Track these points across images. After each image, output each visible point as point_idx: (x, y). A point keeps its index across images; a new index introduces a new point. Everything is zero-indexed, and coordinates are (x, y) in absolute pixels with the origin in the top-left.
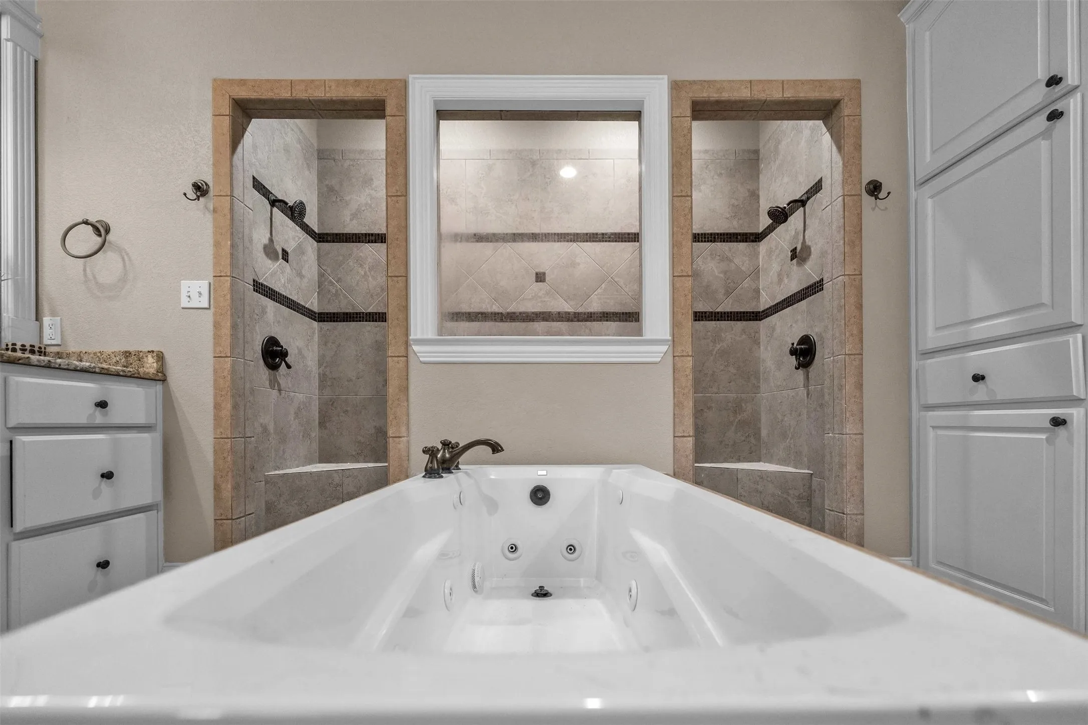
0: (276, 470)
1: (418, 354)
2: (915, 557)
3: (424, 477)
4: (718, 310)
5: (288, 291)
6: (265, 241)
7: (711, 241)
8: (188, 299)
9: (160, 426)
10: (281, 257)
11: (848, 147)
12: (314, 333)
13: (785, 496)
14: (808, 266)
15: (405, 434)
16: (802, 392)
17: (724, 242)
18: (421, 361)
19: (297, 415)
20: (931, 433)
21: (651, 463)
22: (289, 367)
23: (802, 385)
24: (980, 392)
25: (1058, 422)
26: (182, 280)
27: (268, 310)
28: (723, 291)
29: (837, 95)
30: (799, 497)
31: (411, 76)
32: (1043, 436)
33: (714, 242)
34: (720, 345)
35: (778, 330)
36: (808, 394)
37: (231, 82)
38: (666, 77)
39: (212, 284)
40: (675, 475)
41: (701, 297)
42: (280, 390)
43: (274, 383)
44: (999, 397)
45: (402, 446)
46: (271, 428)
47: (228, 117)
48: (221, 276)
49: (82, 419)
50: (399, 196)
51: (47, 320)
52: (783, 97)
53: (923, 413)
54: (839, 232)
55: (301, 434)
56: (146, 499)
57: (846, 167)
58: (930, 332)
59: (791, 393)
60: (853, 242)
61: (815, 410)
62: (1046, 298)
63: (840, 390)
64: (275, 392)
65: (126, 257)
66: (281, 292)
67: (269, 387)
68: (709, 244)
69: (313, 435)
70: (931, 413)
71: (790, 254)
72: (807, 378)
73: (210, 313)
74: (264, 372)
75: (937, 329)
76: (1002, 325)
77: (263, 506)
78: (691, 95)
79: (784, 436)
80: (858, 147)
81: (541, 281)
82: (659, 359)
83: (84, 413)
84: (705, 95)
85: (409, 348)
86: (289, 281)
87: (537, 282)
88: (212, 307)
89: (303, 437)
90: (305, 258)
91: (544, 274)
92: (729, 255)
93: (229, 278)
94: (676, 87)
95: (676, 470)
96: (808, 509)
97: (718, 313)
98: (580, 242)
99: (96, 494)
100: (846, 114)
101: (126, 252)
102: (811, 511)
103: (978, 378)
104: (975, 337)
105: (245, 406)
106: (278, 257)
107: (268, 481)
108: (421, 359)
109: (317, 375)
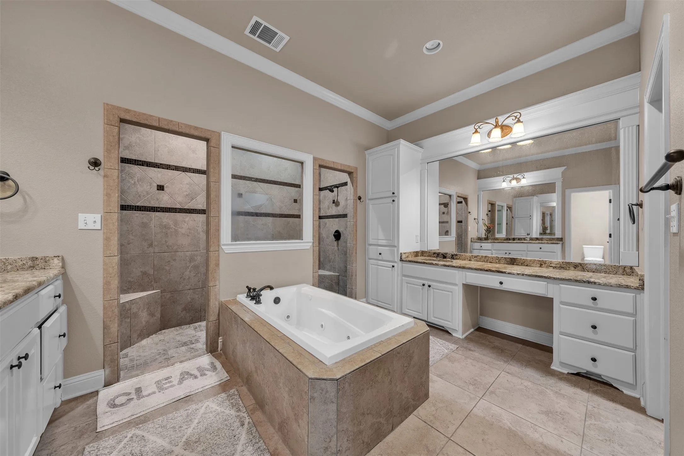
1: (224, 250)
2: (366, 298)
8: (85, 224)
11: (355, 186)
13: (331, 283)
14: (339, 208)
15: (218, 284)
16: (336, 248)
18: (225, 253)
20: (371, 266)
21: (307, 283)
23: (336, 246)
24: (380, 257)
25: (393, 266)
26: (79, 213)
29: (352, 171)
30: (336, 283)
31: (222, 132)
32: (391, 269)
35: (328, 225)
36: (338, 249)
37: (119, 108)
38: (312, 155)
39: (102, 216)
40: (313, 285)
44: (384, 259)
45: (216, 290)
47: (117, 127)
48: (111, 212)
50: (217, 182)
53: (369, 260)
54: (352, 209)
58: (371, 240)
59: (332, 248)
60: (355, 213)
61: (340, 255)
62: (392, 239)
63: (352, 254)
65: (27, 197)
70: (371, 260)
71: (332, 201)
72: (338, 244)
73: (102, 232)
75: (372, 239)
76: (384, 242)
78: (319, 163)
79: (330, 261)
80: (357, 186)
82: (309, 248)
84: (322, 164)
85: (220, 247)
88: (102, 229)
93: (117, 214)
94: (315, 159)
95: (314, 283)
96: (338, 286)
98: (258, 182)
101: (26, 193)
102: (339, 287)
103: (380, 254)
104: (380, 244)
108: (226, 252)
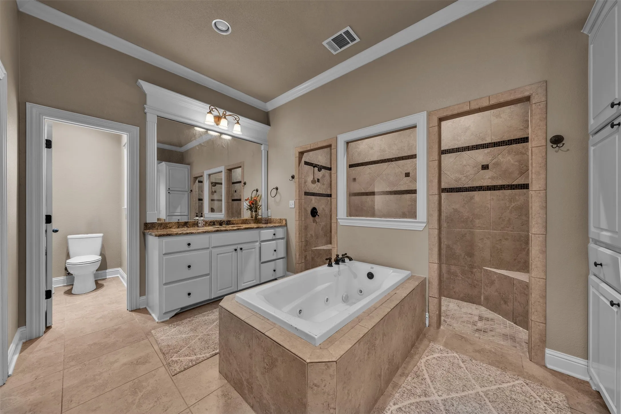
0: (315, 247)
3: (327, 266)
4: (513, 183)
5: (319, 192)
6: (312, 179)
7: (509, 144)
9: (286, 238)
10: (317, 182)
12: (328, 201)
17: (519, 143)
19: (322, 229)
22: (318, 216)
27: (313, 200)
28: (518, 172)
33: (511, 144)
34: (515, 204)
41: (501, 177)
42: (316, 223)
43: (314, 221)
46: (313, 235)
49: (271, 238)
51: (269, 210)
52: (489, 104)
55: (324, 235)
56: (283, 256)
57: (533, 132)
64: (315, 224)
66: (317, 192)
67: (313, 222)
68: (507, 146)
69: (328, 235)
74: (311, 218)
77: (311, 258)
81: (407, 177)
83: (271, 237)
86: (320, 188)
87: (406, 177)
89: (324, 236)
90: (325, 178)
91: (409, 173)
92: (523, 151)
97: (514, 185)
99: (273, 255)
100: (533, 103)
105: (302, 233)
106: (316, 182)
107: (312, 251)
109: (329, 215)
